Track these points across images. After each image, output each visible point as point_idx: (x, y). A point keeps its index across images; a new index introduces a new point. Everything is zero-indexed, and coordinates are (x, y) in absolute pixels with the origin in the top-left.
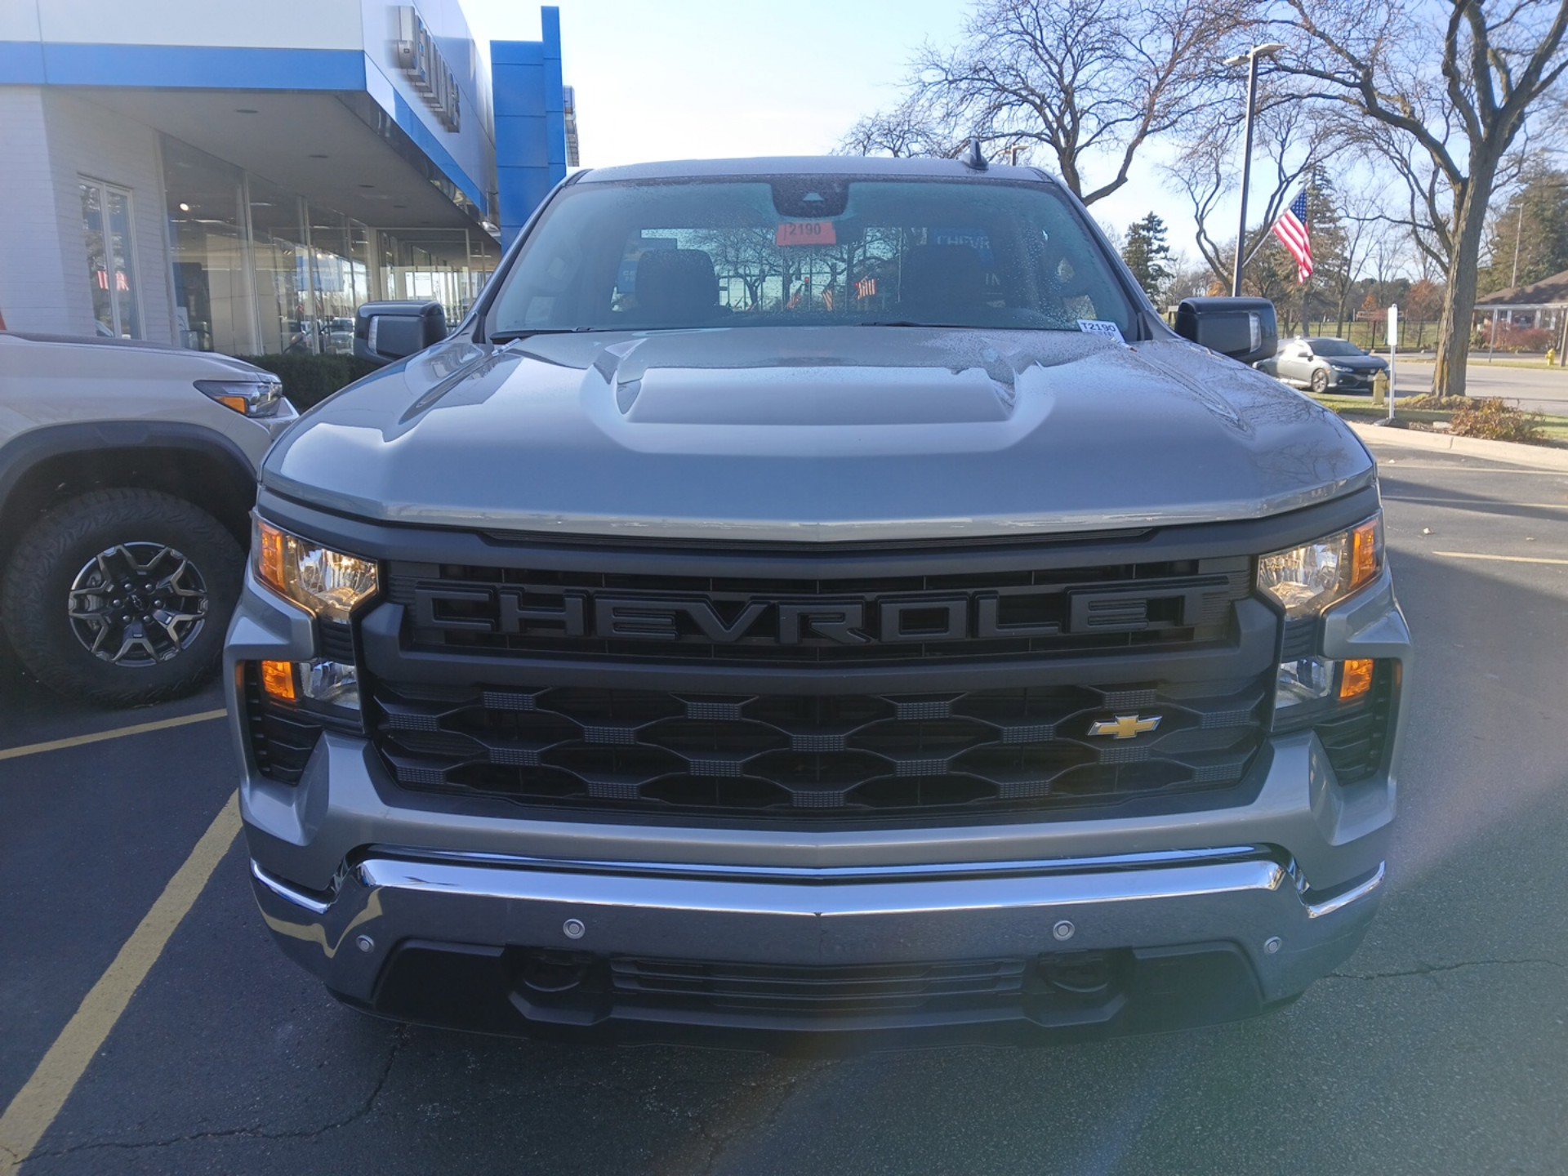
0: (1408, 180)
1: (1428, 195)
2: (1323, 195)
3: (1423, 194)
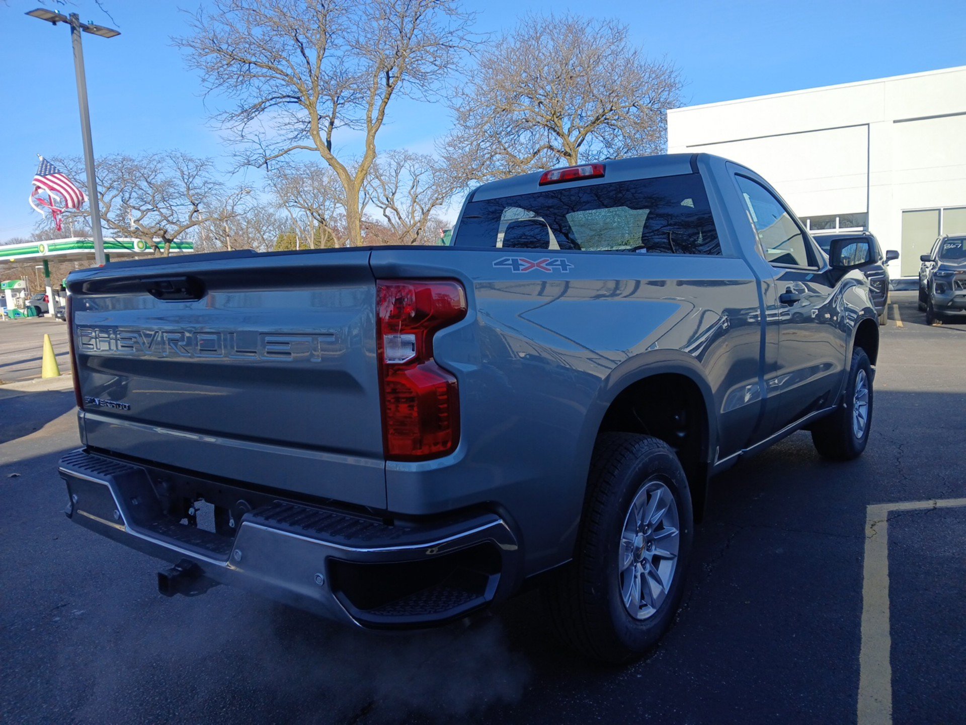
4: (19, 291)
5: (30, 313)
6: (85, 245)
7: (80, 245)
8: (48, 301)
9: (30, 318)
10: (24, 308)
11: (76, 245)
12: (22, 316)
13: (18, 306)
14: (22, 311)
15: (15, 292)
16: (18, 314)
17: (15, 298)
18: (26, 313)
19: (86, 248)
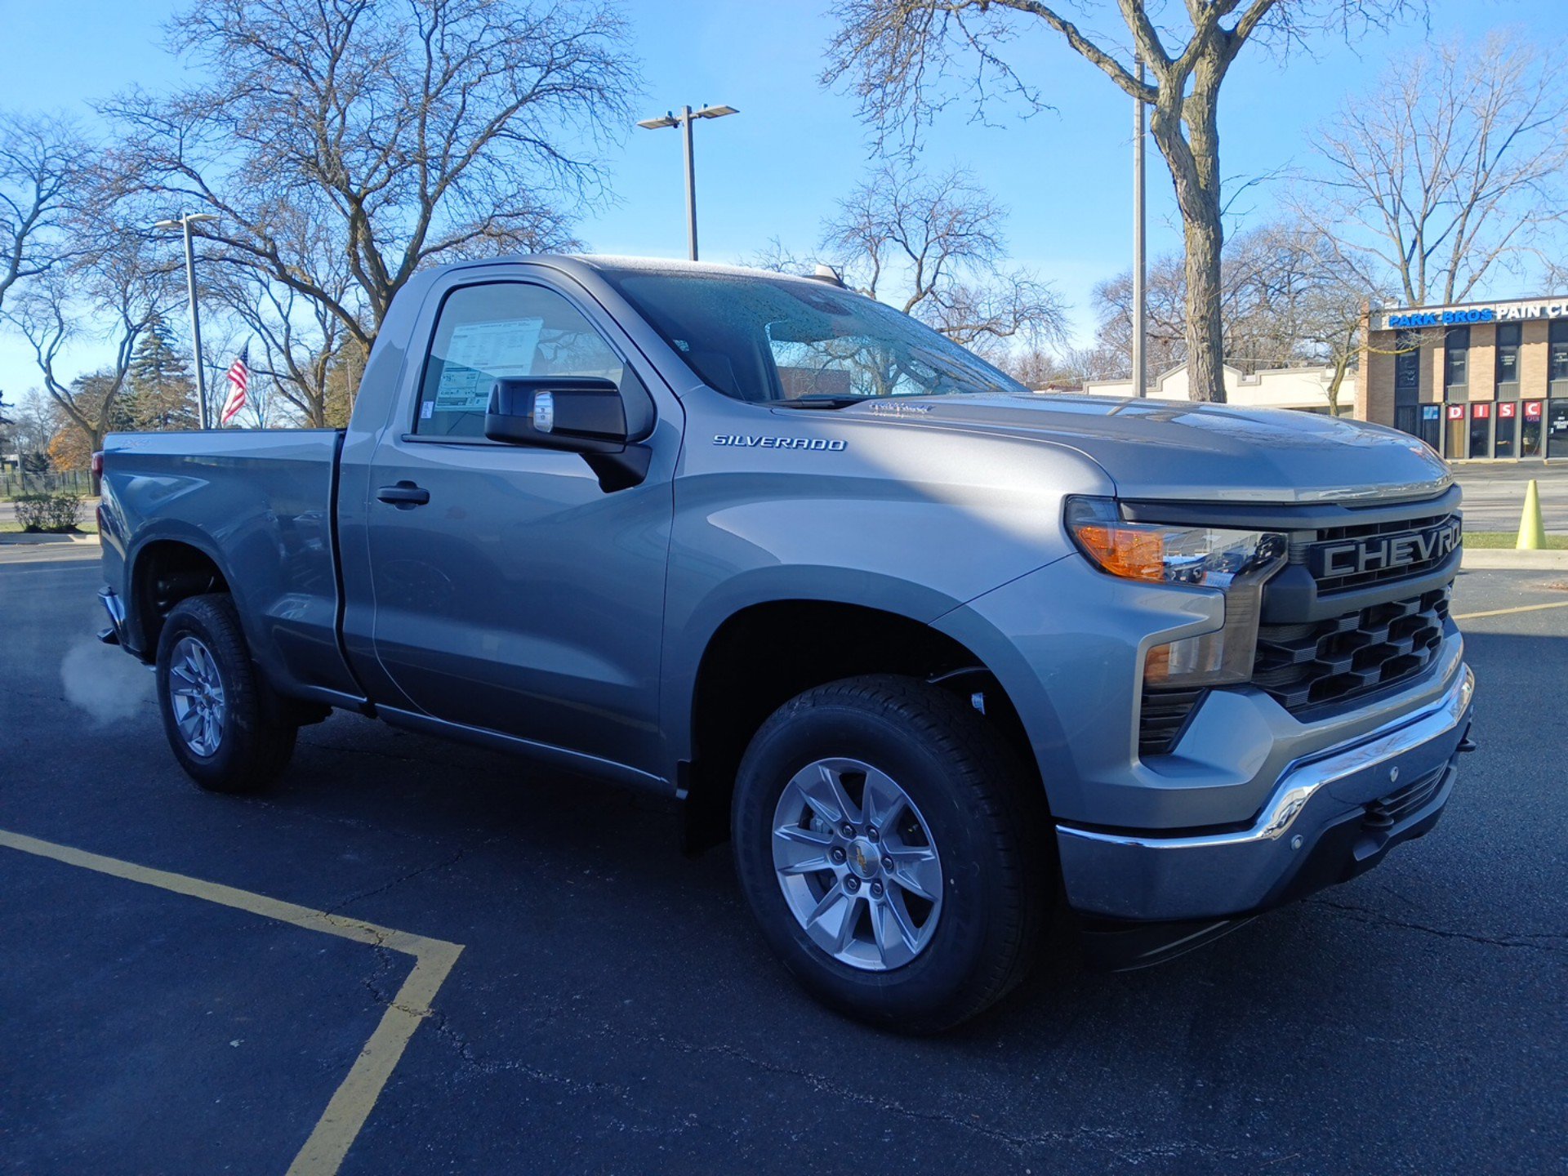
0: (260, 333)
1: (283, 347)
2: (165, 344)
3: (279, 347)
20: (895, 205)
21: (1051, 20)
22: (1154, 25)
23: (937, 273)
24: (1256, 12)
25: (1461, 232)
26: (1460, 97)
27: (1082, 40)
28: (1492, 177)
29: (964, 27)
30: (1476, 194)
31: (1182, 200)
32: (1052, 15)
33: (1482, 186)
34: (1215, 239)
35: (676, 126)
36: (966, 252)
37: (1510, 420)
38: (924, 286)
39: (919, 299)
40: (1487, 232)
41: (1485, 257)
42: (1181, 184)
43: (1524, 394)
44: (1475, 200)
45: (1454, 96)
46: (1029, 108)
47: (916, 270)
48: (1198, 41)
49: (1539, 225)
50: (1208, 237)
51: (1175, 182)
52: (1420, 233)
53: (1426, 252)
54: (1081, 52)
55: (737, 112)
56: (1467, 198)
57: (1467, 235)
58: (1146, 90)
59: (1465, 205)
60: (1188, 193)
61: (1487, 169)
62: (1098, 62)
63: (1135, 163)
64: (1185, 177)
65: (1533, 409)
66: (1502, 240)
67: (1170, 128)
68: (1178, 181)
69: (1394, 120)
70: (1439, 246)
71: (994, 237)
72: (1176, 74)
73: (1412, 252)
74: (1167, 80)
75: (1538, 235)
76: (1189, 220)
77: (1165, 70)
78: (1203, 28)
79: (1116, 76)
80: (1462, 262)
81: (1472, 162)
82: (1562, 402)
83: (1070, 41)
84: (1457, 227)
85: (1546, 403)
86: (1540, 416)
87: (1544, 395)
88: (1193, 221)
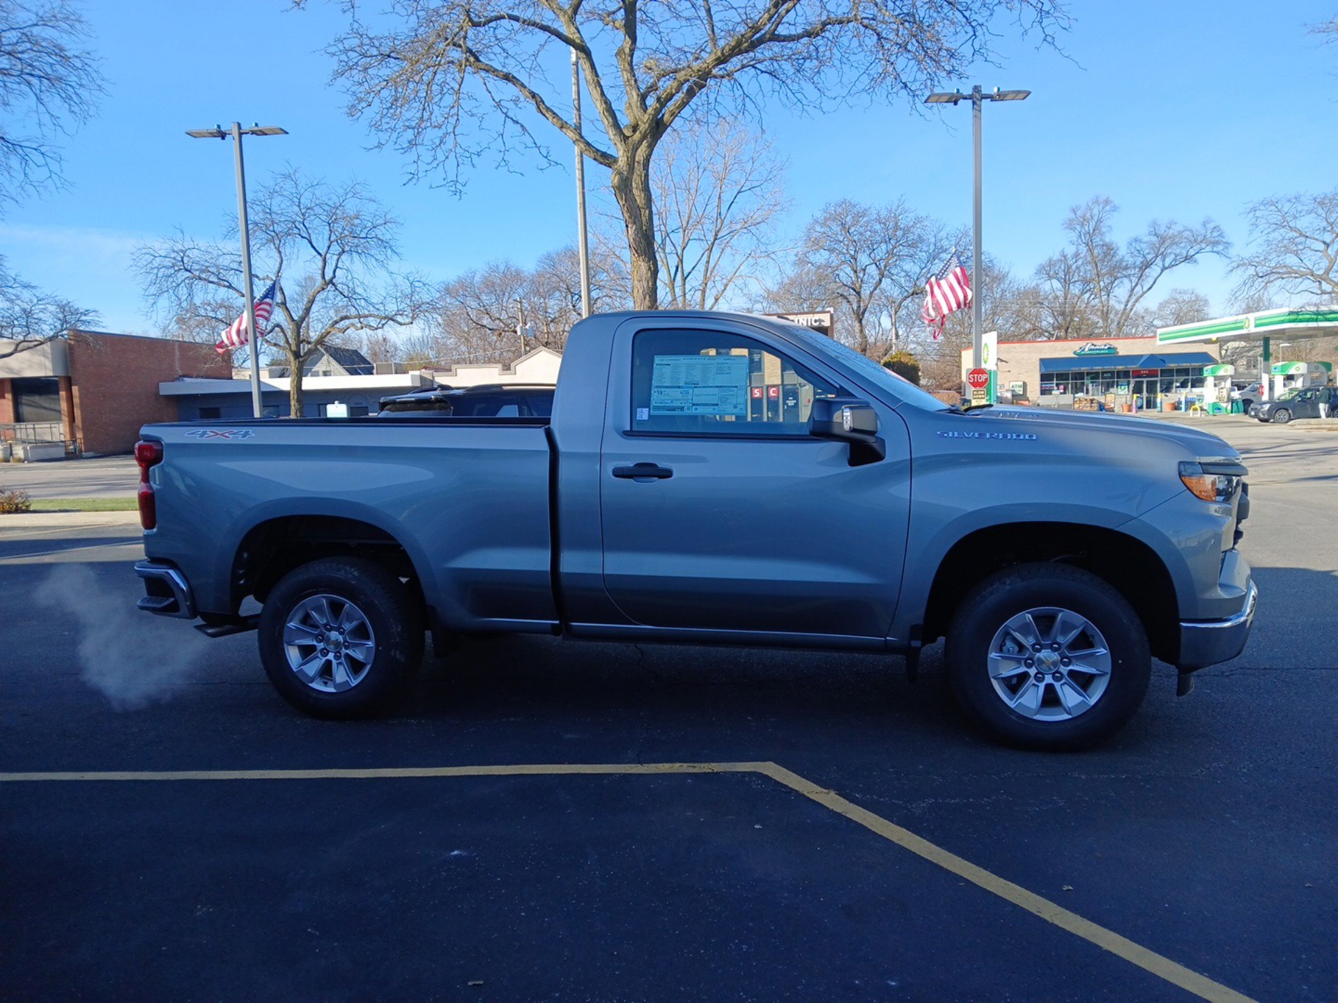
4: (1223, 378)
5: (1235, 408)
6: (1300, 317)
7: (1292, 317)
8: (1263, 393)
9: (1233, 415)
10: (1228, 402)
11: (1288, 318)
12: (1223, 411)
13: (1219, 398)
14: (1224, 405)
15: (1219, 379)
16: (1219, 409)
17: (1217, 388)
18: (1229, 408)
19: (1301, 321)
20: (299, 207)
21: (522, 89)
22: (614, 108)
23: (337, 267)
24: (678, 108)
25: (708, 262)
26: (703, 163)
27: (548, 109)
28: (726, 222)
29: (490, 92)
30: (716, 235)
31: (632, 240)
32: (523, 85)
33: (720, 229)
34: (654, 270)
35: (223, 138)
36: (354, 250)
37: (760, 400)
38: (327, 278)
39: (323, 289)
40: (726, 263)
41: (725, 281)
42: (631, 228)
43: (768, 382)
44: (715, 239)
45: (699, 161)
46: (544, 163)
47: (320, 264)
48: (647, 125)
49: (758, 260)
50: (650, 269)
51: (627, 226)
52: (681, 261)
53: (685, 275)
54: (547, 118)
55: (287, 133)
56: (711, 238)
57: (712, 264)
58: (599, 154)
59: (710, 243)
60: (637, 235)
61: (723, 217)
62: (561, 127)
63: (579, 206)
64: (634, 223)
65: (773, 392)
66: (735, 270)
67: (626, 186)
68: (630, 226)
69: (659, 174)
70: (693, 272)
71: (391, 242)
72: (631, 147)
73: (676, 274)
74: (625, 151)
75: (759, 268)
76: (636, 255)
77: (623, 143)
78: (651, 117)
79: (577, 140)
80: (710, 284)
81: (712, 211)
82: (790, 387)
83: (539, 108)
84: (705, 258)
85: (781, 387)
86: (778, 397)
87: (779, 382)
88: (639, 256)
